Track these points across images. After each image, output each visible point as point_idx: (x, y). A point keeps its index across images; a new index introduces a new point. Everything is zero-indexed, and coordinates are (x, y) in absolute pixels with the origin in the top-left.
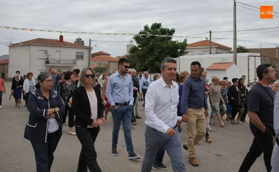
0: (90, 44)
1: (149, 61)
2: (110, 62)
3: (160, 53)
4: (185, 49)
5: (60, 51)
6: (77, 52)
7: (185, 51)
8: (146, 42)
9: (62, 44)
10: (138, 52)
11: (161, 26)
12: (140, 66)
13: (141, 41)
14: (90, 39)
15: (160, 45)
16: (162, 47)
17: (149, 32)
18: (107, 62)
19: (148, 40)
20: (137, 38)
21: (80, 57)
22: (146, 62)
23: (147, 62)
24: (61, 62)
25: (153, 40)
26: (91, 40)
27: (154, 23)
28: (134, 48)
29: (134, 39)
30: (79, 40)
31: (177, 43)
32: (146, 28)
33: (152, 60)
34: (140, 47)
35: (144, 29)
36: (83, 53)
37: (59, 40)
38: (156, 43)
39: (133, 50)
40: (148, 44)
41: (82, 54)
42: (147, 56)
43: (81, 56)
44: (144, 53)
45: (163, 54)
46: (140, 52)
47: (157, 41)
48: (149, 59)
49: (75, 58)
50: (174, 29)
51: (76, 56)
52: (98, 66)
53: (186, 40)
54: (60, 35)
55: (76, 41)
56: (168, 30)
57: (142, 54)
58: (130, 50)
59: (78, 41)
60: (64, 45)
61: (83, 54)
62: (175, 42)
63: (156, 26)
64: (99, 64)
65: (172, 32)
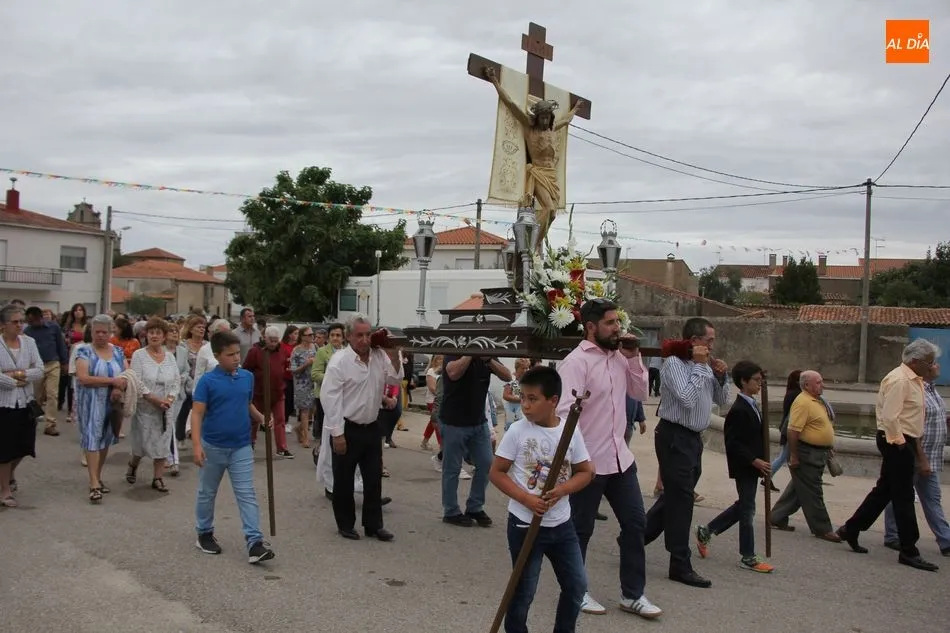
0: (109, 222)
1: (287, 281)
2: (177, 281)
3: (321, 259)
4: (401, 250)
5: (6, 241)
6: (64, 247)
7: (399, 256)
8: (279, 225)
9: (13, 216)
10: (254, 254)
11: (329, 176)
12: (257, 297)
13: (264, 221)
14: (110, 208)
15: (320, 235)
16: (328, 240)
17: (292, 195)
18: (169, 282)
19: (286, 218)
20: (252, 211)
21: (74, 261)
22: (277, 286)
23: (280, 285)
24: (10, 276)
25: (303, 217)
26: (113, 209)
27: (309, 166)
28: (243, 242)
29: (244, 212)
30: (84, 208)
31: (374, 230)
32: (283, 180)
33: (295, 280)
34: (260, 237)
35: (276, 183)
36: (85, 249)
37: (4, 203)
38: (310, 227)
39: (239, 246)
40: (284, 230)
41: (81, 255)
42: (282, 268)
43: (78, 258)
44: (272, 258)
45: (328, 262)
46: (261, 254)
47: (316, 223)
48: (286, 276)
49: (57, 265)
50: (370, 188)
51: (61, 257)
52: (141, 293)
53: (404, 225)
54: (11, 189)
55: (76, 211)
56: (351, 190)
57: (265, 262)
58: (230, 246)
59: (82, 212)
60: (20, 221)
61: (85, 253)
62: (368, 228)
63: (316, 176)
64: (144, 286)
65: (363, 197)
